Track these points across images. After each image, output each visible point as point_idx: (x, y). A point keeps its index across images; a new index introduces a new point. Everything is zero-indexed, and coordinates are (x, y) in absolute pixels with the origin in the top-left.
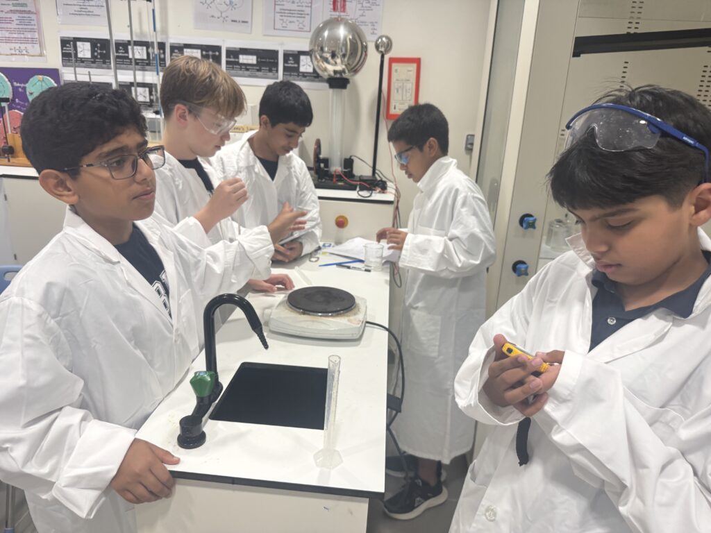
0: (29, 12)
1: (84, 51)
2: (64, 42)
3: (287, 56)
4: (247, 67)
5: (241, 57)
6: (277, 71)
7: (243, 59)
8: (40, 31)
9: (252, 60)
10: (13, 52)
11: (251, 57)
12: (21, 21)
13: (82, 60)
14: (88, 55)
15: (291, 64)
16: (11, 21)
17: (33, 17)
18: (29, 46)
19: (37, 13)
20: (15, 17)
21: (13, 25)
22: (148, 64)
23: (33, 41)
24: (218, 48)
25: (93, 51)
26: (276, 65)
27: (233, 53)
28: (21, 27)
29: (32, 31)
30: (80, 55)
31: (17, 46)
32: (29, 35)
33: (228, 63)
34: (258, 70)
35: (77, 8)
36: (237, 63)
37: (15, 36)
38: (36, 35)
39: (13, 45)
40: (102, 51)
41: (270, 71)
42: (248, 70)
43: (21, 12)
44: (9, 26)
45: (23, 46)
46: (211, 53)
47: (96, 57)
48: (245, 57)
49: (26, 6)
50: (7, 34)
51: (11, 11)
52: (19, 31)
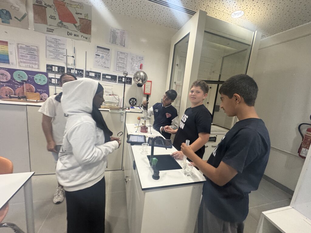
0: (35, 55)
1: (55, 69)
2: (48, 66)
3: (119, 77)
5: (106, 76)
6: (116, 81)
7: (107, 77)
9: (110, 77)
10: (26, 66)
11: (109, 77)
12: (31, 57)
13: (54, 72)
14: (57, 70)
15: (120, 79)
16: (27, 57)
17: (36, 57)
18: (33, 65)
19: (38, 56)
20: (29, 56)
22: (78, 75)
23: (35, 64)
24: (100, 73)
26: (116, 79)
27: (104, 75)
28: (30, 59)
30: (53, 70)
31: (28, 65)
32: (34, 62)
33: (102, 77)
34: (111, 80)
35: (54, 57)
36: (105, 78)
37: (28, 61)
38: (37, 62)
39: (26, 64)
41: (114, 80)
42: (108, 80)
43: (31, 55)
44: (26, 58)
45: (31, 65)
46: (98, 74)
47: (60, 71)
48: (108, 76)
49: (34, 53)
50: (25, 61)
51: (27, 54)
52: (30, 60)
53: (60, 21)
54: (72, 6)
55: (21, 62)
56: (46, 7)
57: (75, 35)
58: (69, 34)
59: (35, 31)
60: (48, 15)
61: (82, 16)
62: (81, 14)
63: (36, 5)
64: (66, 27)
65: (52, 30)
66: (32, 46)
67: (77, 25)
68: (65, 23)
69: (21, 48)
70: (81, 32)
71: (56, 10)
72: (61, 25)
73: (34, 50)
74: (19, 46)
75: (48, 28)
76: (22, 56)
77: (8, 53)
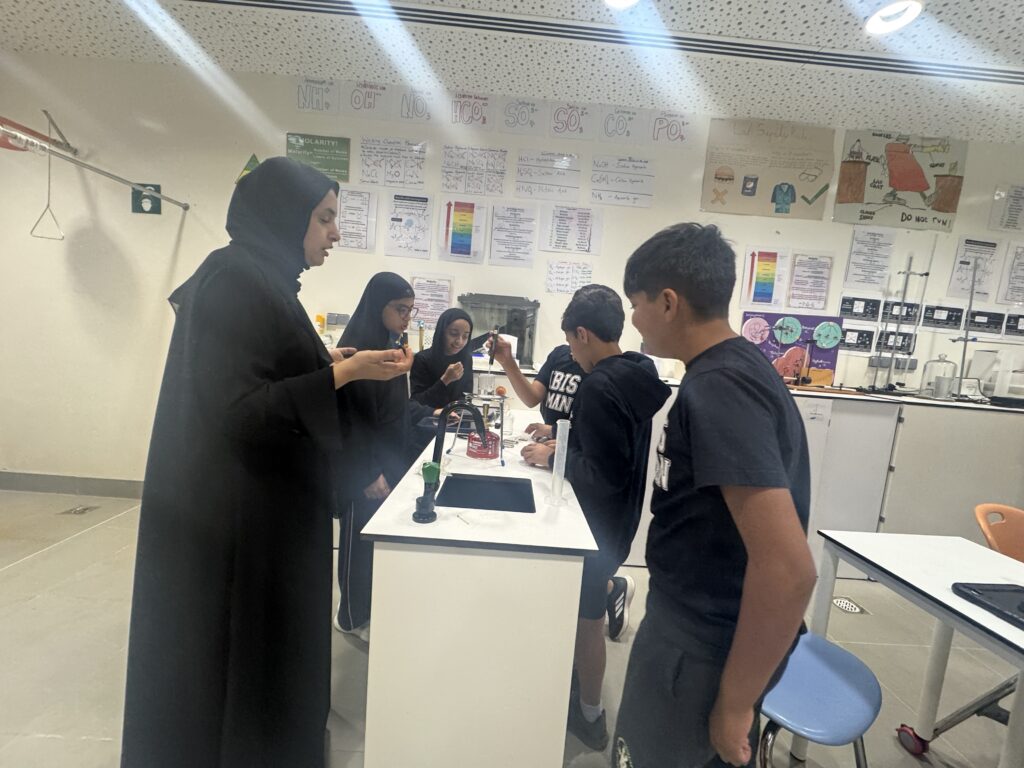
0: (823, 278)
1: (859, 307)
2: (845, 301)
3: (1010, 318)
4: (979, 324)
5: (977, 317)
7: (978, 319)
8: (827, 292)
10: (801, 305)
11: (983, 318)
12: (814, 283)
13: (856, 314)
14: (861, 310)
15: (1012, 323)
16: (807, 283)
17: (825, 281)
18: (816, 303)
19: (828, 279)
20: (810, 280)
21: (807, 287)
22: (906, 319)
23: (820, 299)
24: (961, 311)
25: (866, 308)
26: (1001, 324)
28: (814, 288)
29: (822, 291)
30: (855, 310)
31: (806, 301)
32: (818, 294)
34: (988, 327)
35: (863, 277)
36: (975, 322)
37: (808, 294)
38: (824, 294)
39: (801, 301)
40: (872, 308)
41: (996, 328)
42: (980, 326)
43: (816, 277)
44: (804, 286)
45: (810, 302)
46: (956, 314)
47: (868, 313)
48: (980, 317)
49: (822, 273)
50: (800, 293)
51: (809, 277)
52: (812, 291)
53: (890, 189)
54: (925, 150)
55: (793, 296)
56: (869, 164)
57: (918, 219)
58: (906, 218)
59: (834, 221)
60: (869, 181)
61: (944, 171)
62: (942, 165)
63: (849, 162)
64: (902, 202)
65: (871, 213)
66: (821, 257)
67: (927, 193)
68: (900, 194)
69: (801, 264)
70: (933, 209)
71: (885, 166)
72: (890, 199)
73: (824, 265)
74: (798, 259)
75: (862, 212)
76: (797, 282)
77: (773, 279)
